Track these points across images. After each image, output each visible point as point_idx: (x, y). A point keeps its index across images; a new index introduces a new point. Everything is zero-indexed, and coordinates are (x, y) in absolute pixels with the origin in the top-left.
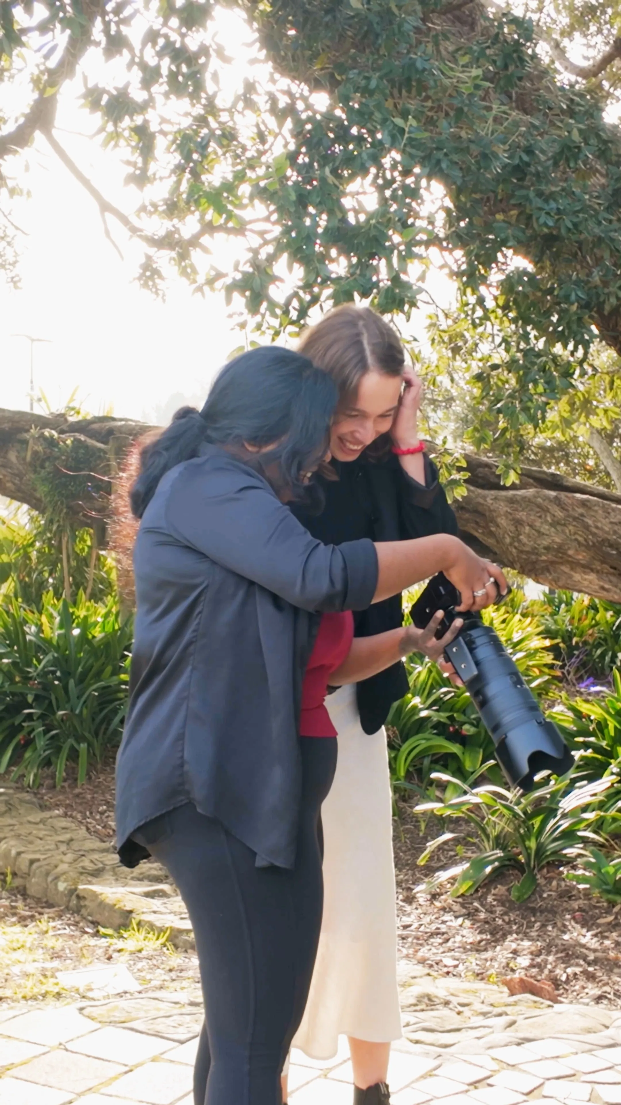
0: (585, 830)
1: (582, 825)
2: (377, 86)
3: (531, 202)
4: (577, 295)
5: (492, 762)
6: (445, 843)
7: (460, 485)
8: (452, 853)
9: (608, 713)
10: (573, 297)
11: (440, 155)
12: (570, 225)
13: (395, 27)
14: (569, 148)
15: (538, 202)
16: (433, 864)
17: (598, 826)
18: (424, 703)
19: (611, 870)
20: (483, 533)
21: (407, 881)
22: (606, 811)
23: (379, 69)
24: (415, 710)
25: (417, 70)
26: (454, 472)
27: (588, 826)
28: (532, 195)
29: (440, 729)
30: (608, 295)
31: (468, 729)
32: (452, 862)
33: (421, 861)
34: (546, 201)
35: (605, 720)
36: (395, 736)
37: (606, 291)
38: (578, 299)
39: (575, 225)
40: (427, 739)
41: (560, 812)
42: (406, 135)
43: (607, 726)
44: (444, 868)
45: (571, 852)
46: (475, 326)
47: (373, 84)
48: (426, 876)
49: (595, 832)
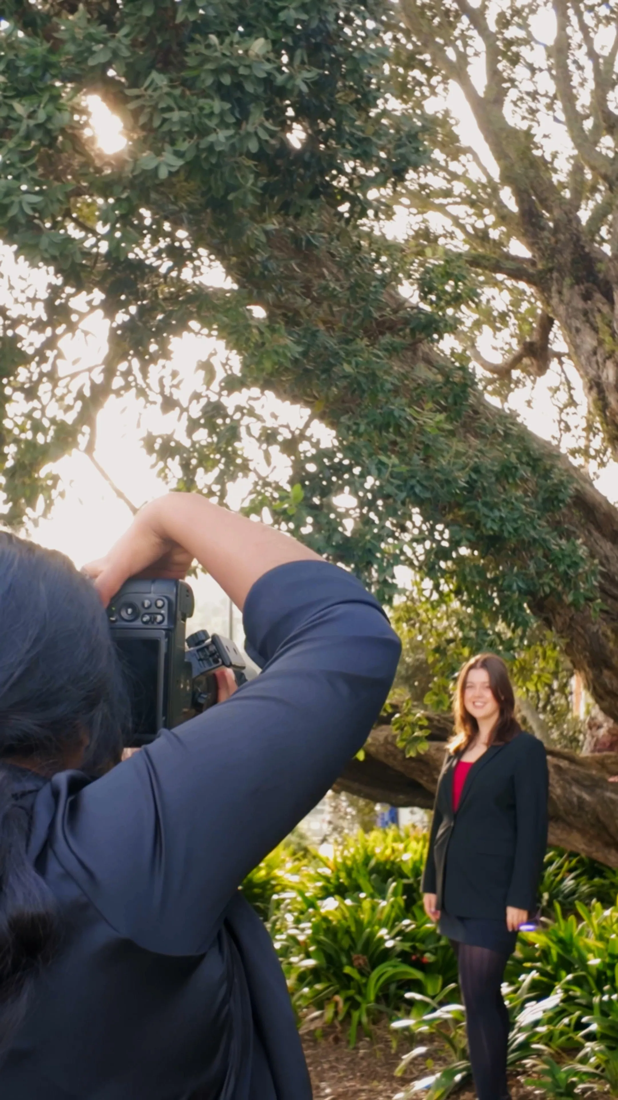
0: (538, 1043)
1: (535, 1039)
2: (366, 430)
3: (479, 510)
4: (518, 586)
5: (453, 985)
6: (415, 1058)
7: (422, 741)
8: (422, 1067)
9: (552, 940)
10: (515, 587)
11: (413, 482)
12: (511, 530)
13: (379, 386)
14: (508, 468)
15: (485, 510)
16: (408, 1076)
17: (548, 1039)
18: (388, 934)
19: (563, 1076)
20: (427, 781)
21: (386, 1090)
22: (555, 1026)
23: (366, 416)
24: (382, 940)
25: (394, 417)
26: (417, 729)
27: (541, 1038)
28: (480, 505)
29: (404, 957)
30: (542, 585)
31: (429, 957)
32: (423, 1074)
33: (398, 1072)
34: (491, 509)
35: (549, 948)
36: (366, 964)
37: (541, 581)
38: (519, 589)
39: (516, 530)
40: (395, 966)
41: (517, 1025)
42: (390, 469)
43: (550, 953)
44: (417, 1078)
45: (528, 1062)
46: (434, 608)
47: (362, 428)
48: (403, 1086)
49: (547, 1044)
